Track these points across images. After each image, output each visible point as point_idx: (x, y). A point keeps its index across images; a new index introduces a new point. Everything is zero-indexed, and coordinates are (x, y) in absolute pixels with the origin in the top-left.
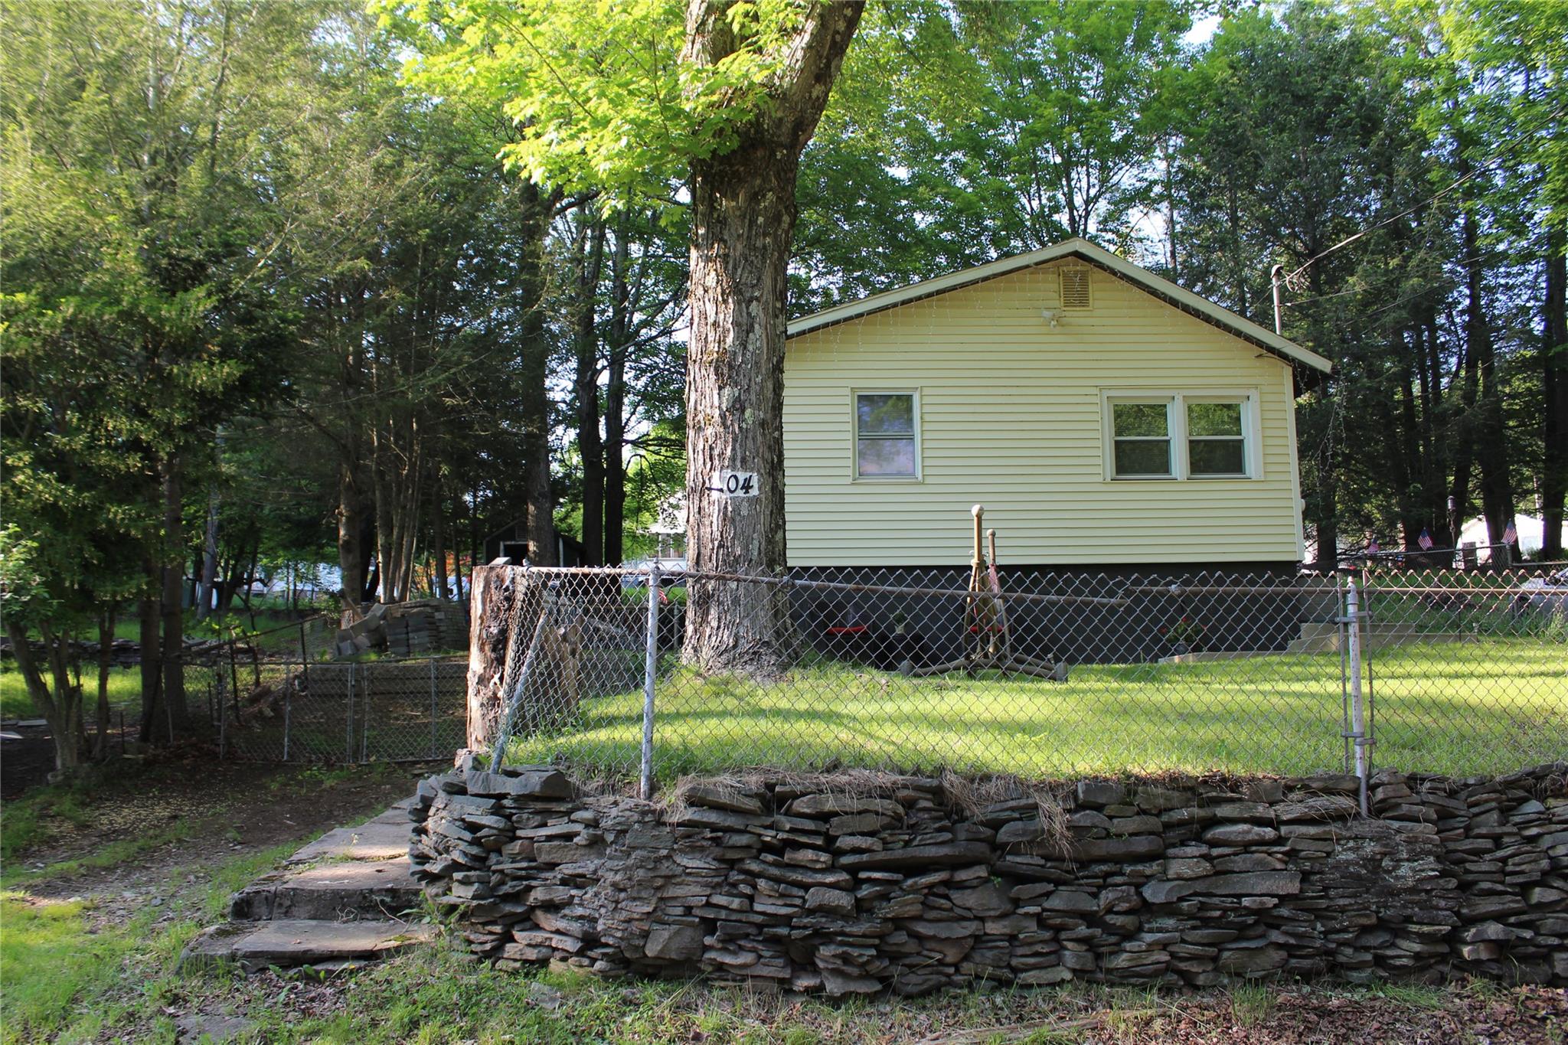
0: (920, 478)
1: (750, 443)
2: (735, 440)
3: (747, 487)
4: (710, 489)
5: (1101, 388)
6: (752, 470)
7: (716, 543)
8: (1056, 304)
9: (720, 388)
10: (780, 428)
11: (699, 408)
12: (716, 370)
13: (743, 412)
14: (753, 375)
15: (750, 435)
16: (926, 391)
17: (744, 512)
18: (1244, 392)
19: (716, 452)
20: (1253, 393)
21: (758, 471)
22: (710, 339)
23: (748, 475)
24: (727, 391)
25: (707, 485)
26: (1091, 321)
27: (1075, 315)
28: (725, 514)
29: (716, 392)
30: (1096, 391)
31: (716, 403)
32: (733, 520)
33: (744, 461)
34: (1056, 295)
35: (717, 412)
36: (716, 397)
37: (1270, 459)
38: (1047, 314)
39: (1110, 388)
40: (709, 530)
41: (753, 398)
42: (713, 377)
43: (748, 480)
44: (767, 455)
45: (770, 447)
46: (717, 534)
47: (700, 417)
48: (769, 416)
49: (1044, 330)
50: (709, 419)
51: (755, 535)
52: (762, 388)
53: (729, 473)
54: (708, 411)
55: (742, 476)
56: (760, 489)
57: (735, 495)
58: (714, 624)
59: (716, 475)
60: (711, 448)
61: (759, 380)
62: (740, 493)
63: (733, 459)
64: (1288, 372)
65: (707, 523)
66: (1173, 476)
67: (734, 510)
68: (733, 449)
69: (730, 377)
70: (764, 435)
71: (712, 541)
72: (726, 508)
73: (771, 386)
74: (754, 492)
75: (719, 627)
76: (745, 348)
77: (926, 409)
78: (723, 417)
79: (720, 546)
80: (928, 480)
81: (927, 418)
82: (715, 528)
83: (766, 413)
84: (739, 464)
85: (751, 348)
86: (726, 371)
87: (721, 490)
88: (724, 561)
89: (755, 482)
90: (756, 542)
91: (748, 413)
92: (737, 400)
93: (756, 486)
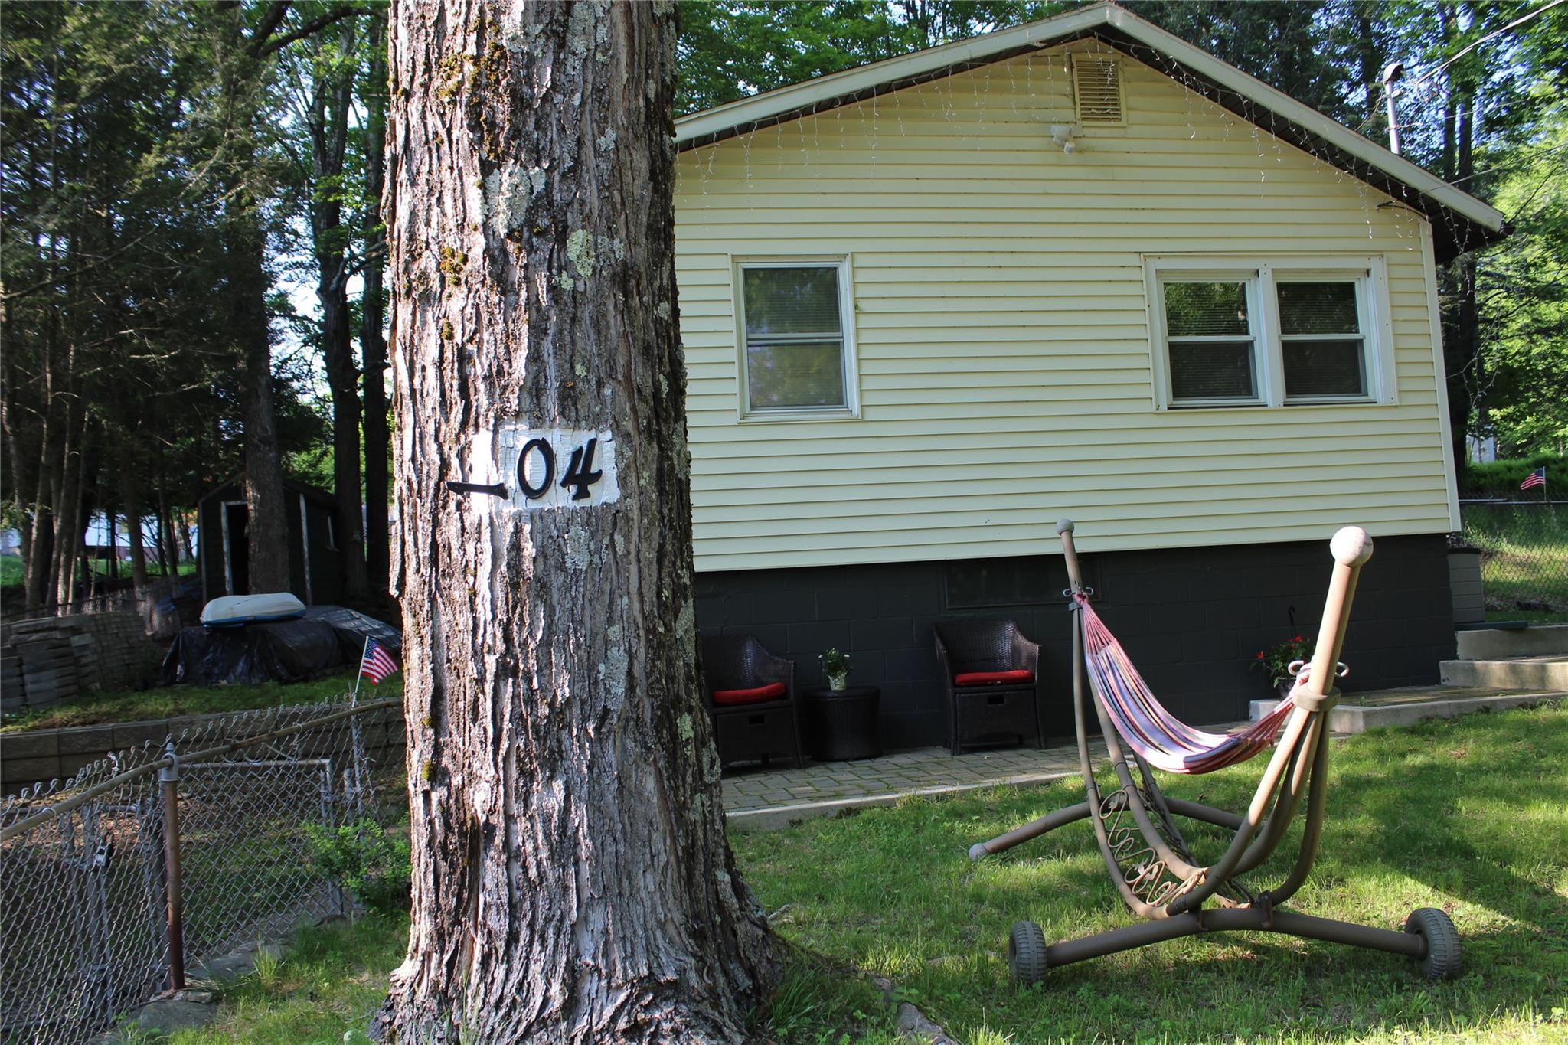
0: (856, 411)
1: (585, 337)
2: (537, 330)
3: (582, 477)
4: (464, 488)
5: (1147, 255)
6: (596, 423)
7: (491, 661)
8: (1069, 114)
9: (487, 168)
10: (671, 293)
11: (423, 233)
12: (475, 109)
13: (562, 238)
14: (588, 128)
15: (586, 312)
16: (861, 261)
17: (577, 557)
18: (1361, 263)
19: (479, 369)
20: (1376, 265)
21: (616, 427)
22: (451, 22)
23: (583, 438)
24: (506, 177)
25: (455, 475)
26: (1124, 145)
27: (1099, 134)
28: (515, 567)
29: (472, 180)
30: (1135, 260)
31: (476, 215)
32: (542, 587)
33: (568, 396)
34: (1068, 102)
35: (478, 243)
36: (474, 195)
37: (1407, 371)
38: (1058, 130)
39: (1160, 255)
40: (464, 619)
41: (593, 199)
42: (462, 134)
43: (583, 457)
44: (641, 374)
45: (647, 350)
46: (492, 635)
47: (428, 262)
48: (641, 253)
49: (1052, 157)
50: (454, 266)
51: (615, 632)
52: (617, 168)
53: (520, 435)
54: (451, 241)
55: (565, 442)
56: (622, 482)
57: (544, 504)
58: (499, 924)
59: (481, 441)
60: (463, 358)
61: (608, 141)
62: (561, 498)
63: (534, 389)
64: (1426, 230)
65: (459, 594)
66: (1261, 400)
67: (542, 554)
68: (534, 358)
69: (516, 133)
70: (627, 311)
71: (478, 655)
72: (516, 547)
73: (643, 166)
74: (606, 492)
75: (512, 938)
76: (562, 45)
77: (863, 291)
78: (496, 257)
79: (505, 671)
80: (871, 414)
81: (865, 306)
82: (484, 613)
83: (631, 244)
84: (551, 402)
85: (579, 44)
86: (502, 110)
87: (500, 491)
88: (517, 717)
89: (606, 460)
90: (618, 654)
91: (577, 242)
92: (541, 202)
93: (610, 473)
